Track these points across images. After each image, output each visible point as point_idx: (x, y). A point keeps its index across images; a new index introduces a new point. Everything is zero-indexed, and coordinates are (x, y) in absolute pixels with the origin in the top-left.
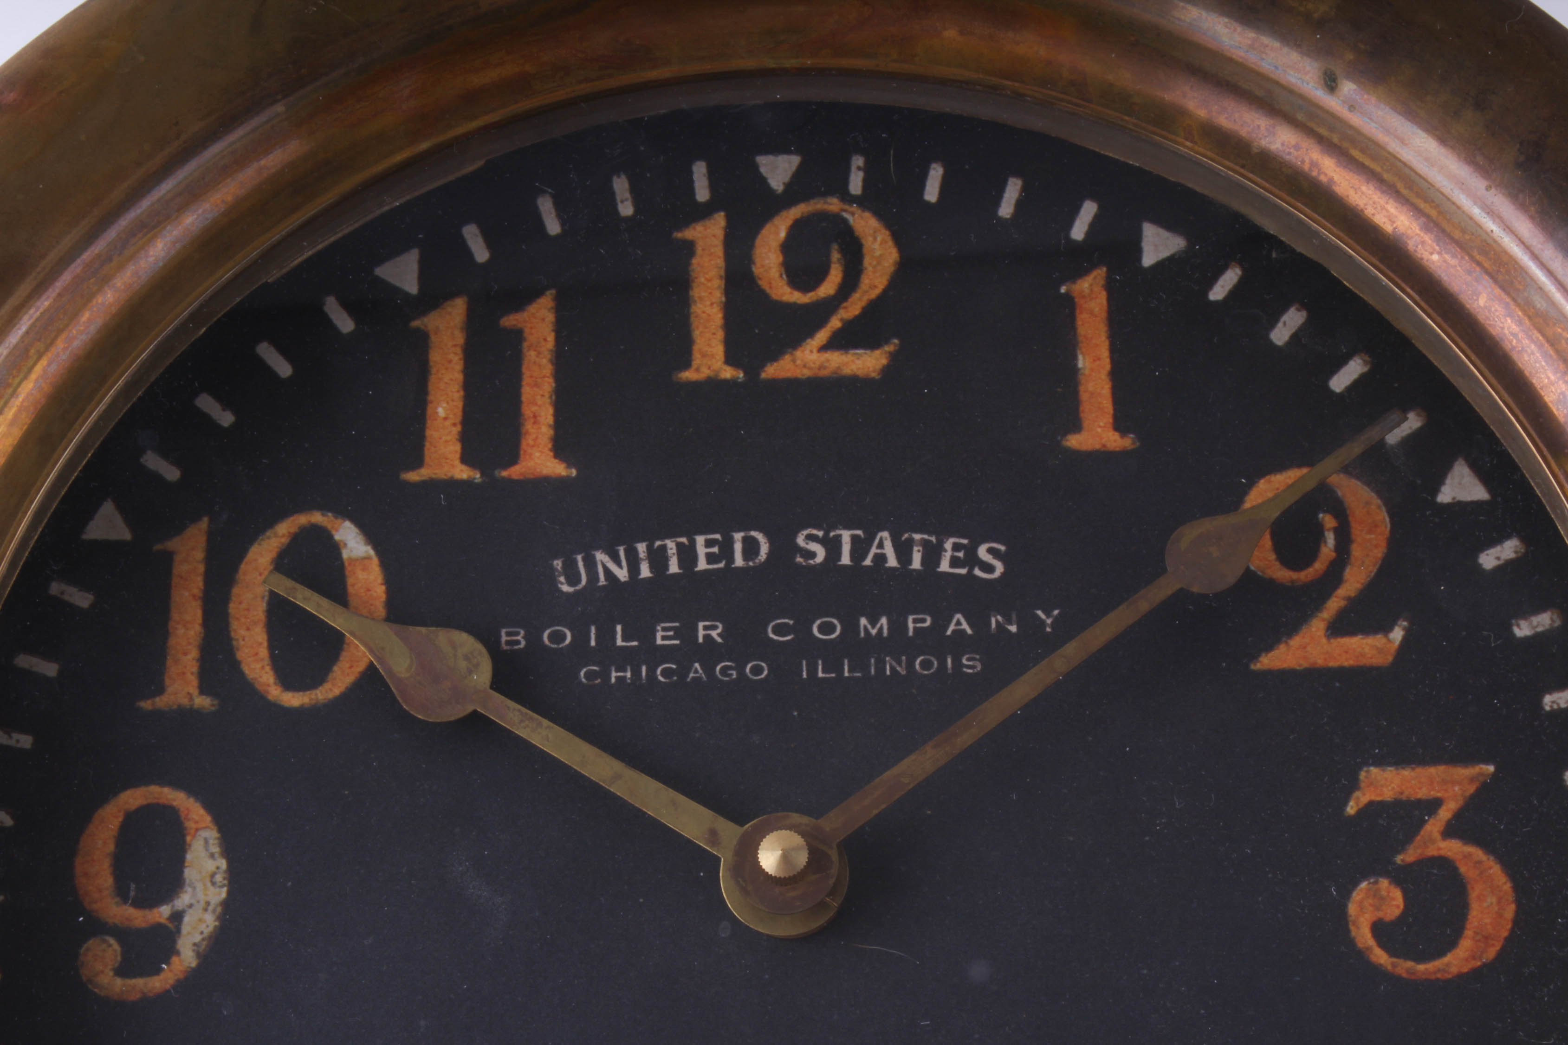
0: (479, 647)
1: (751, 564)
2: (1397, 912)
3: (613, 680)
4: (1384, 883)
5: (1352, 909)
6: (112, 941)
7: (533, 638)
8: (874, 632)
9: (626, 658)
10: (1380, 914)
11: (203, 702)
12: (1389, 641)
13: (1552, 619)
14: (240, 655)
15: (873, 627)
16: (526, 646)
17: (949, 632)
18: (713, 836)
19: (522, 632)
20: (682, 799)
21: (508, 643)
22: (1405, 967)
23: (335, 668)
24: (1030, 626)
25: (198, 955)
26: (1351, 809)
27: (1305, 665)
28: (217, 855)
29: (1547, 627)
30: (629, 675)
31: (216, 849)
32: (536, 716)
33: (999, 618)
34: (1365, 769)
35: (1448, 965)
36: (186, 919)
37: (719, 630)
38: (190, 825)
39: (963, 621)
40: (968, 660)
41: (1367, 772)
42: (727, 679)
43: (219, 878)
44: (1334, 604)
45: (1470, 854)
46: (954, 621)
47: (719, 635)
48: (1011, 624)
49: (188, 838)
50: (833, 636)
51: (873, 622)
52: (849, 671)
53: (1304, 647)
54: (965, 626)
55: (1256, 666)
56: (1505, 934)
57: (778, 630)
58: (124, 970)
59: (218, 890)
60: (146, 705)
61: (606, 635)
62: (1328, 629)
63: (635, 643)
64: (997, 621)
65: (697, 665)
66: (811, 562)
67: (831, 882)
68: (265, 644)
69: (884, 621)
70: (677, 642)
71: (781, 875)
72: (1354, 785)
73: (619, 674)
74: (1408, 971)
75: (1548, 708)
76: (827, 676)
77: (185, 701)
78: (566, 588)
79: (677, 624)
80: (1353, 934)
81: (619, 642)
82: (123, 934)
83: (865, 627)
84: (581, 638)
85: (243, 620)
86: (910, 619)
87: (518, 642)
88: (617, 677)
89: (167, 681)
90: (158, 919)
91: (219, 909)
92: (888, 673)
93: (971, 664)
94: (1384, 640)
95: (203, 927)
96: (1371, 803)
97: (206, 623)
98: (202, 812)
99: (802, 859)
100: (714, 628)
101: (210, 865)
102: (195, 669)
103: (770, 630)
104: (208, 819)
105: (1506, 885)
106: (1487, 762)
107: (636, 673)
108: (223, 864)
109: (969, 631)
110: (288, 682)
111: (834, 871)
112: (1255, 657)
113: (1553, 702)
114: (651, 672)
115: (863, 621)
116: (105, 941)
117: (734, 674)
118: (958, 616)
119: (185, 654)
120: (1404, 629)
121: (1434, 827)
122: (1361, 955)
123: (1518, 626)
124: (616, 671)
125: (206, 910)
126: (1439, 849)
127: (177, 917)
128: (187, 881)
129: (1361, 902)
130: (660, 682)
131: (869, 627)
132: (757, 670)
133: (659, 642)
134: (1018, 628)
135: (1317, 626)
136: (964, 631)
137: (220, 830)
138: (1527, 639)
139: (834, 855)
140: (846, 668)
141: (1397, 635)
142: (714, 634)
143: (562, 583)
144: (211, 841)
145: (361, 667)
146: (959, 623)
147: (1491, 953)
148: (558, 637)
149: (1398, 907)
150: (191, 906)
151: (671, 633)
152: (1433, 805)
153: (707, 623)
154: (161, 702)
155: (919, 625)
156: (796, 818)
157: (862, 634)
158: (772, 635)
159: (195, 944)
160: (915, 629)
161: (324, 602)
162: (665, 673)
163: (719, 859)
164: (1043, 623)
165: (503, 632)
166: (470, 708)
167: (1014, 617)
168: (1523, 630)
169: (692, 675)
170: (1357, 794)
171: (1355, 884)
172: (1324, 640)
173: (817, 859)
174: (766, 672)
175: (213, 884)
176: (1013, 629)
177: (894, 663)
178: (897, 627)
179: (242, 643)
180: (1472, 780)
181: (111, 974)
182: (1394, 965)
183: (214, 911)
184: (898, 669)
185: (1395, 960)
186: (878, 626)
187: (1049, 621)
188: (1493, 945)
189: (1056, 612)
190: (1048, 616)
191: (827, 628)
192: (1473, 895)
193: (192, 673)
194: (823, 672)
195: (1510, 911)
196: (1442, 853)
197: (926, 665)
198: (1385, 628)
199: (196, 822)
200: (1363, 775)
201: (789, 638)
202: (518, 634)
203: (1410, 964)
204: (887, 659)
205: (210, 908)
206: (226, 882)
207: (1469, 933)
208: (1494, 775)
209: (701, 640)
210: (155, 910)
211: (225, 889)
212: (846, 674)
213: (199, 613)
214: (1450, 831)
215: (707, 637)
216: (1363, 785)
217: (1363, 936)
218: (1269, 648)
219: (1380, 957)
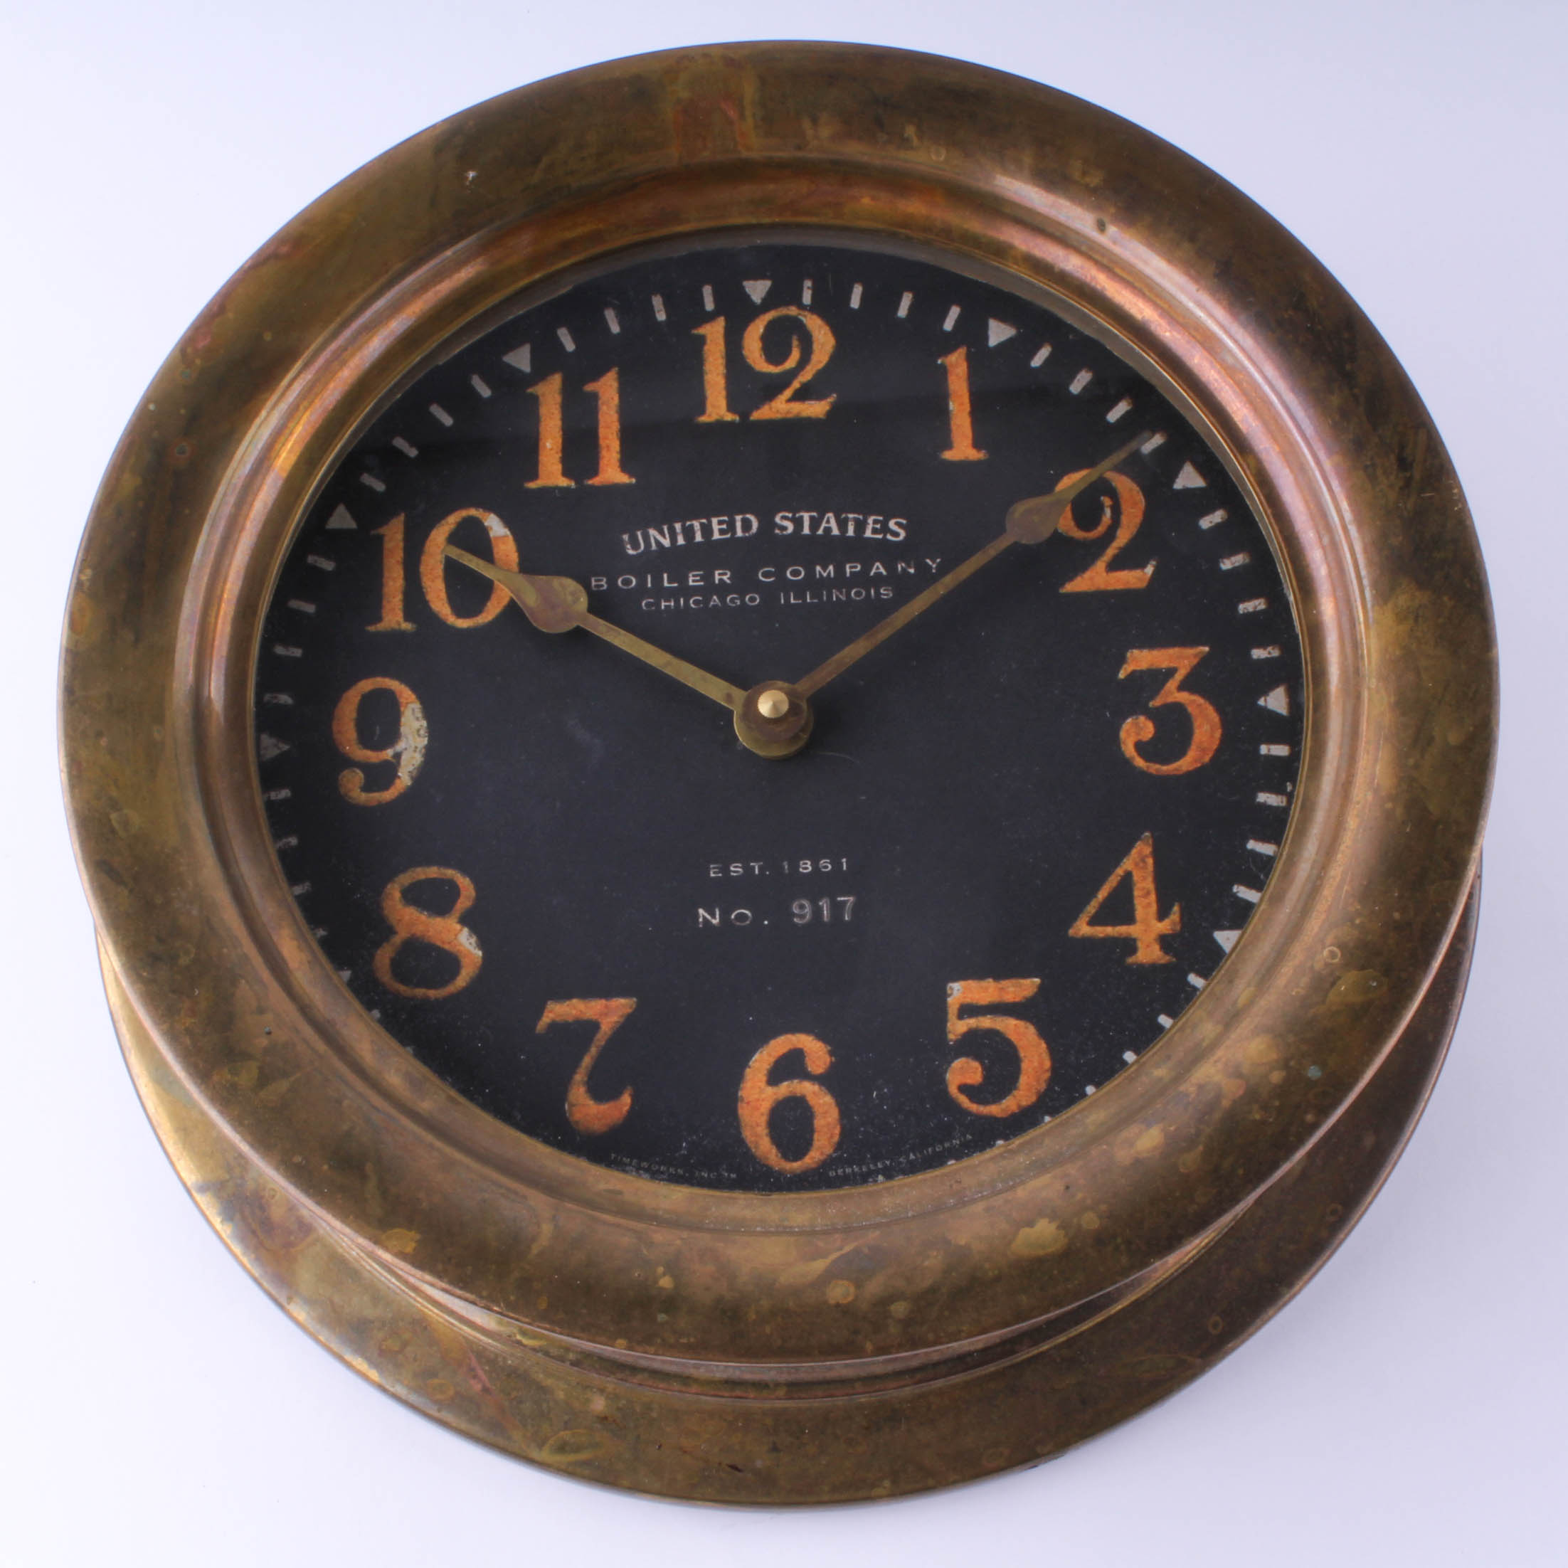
0: (581, 588)
1: (747, 535)
2: (1150, 736)
3: (663, 607)
4: (1142, 718)
5: (1122, 734)
6: (358, 771)
7: (612, 582)
8: (825, 575)
9: (671, 594)
10: (1140, 737)
11: (407, 626)
12: (1145, 574)
13: (1244, 558)
14: (429, 597)
15: (825, 571)
16: (607, 589)
17: (872, 574)
18: (729, 698)
19: (605, 580)
20: (709, 676)
21: (596, 586)
22: (1155, 768)
23: (489, 604)
24: (923, 569)
25: (412, 778)
26: (1122, 675)
27: (1093, 589)
28: (420, 719)
29: (1241, 563)
30: (672, 604)
31: (420, 715)
32: (616, 628)
33: (903, 565)
34: (1130, 651)
35: (1181, 766)
36: (404, 757)
37: (728, 576)
38: (402, 700)
39: (880, 567)
40: (885, 590)
41: (1132, 652)
42: (734, 605)
43: (422, 732)
44: (1111, 552)
45: (1194, 701)
46: (875, 567)
47: (728, 578)
48: (910, 567)
49: (402, 709)
50: (800, 578)
51: (824, 568)
52: (811, 599)
53: (1091, 579)
54: (882, 570)
55: (1063, 591)
56: (1215, 747)
57: (765, 574)
58: (367, 788)
59: (422, 739)
60: (371, 629)
61: (658, 580)
62: (1107, 567)
63: (676, 585)
64: (902, 567)
65: (715, 597)
66: (785, 533)
67: (803, 722)
68: (444, 590)
69: (831, 568)
70: (702, 583)
71: (773, 716)
72: (1122, 660)
73: (667, 604)
74: (1157, 770)
75: (1241, 612)
76: (797, 602)
77: (396, 627)
78: (631, 552)
79: (701, 573)
80: (1123, 749)
81: (666, 584)
82: (366, 767)
83: (820, 572)
84: (642, 582)
85: (429, 576)
86: (848, 566)
87: (602, 586)
88: (665, 606)
89: (384, 615)
90: (387, 758)
91: (423, 751)
92: (834, 599)
93: (886, 593)
94: (1142, 573)
95: (414, 762)
96: (1134, 672)
97: (406, 578)
98: (410, 693)
99: (785, 707)
100: (725, 574)
101: (416, 725)
102: (401, 607)
103: (760, 574)
104: (414, 697)
105: (1214, 716)
106: (1203, 644)
107: (677, 602)
108: (424, 723)
109: (884, 573)
110: (460, 612)
111: (805, 714)
112: (1062, 585)
113: (1245, 608)
114: (687, 602)
115: (818, 568)
116: (354, 772)
117: (738, 602)
118: (878, 564)
119: (394, 597)
120: (1154, 566)
121: (1172, 685)
122: (1127, 762)
123: (1223, 563)
124: (665, 602)
125: (415, 751)
126: (1175, 698)
127: (398, 756)
128: (403, 734)
129: (1127, 731)
130: (692, 608)
131: (822, 572)
132: (752, 599)
133: (691, 583)
134: (915, 570)
135: (1100, 565)
136: (881, 573)
137: (422, 703)
138: (1228, 571)
139: (804, 706)
140: (808, 597)
141: (1149, 570)
142: (725, 578)
143: (628, 549)
144: (416, 710)
145: (505, 602)
146: (878, 568)
147: (1207, 759)
148: (627, 582)
149: (1150, 732)
150: (406, 749)
151: (698, 578)
152: (1171, 672)
153: (721, 572)
154: (381, 627)
155: (854, 570)
156: (780, 683)
157: (818, 576)
158: (761, 578)
159: (409, 772)
160: (851, 572)
161: (481, 562)
162: (695, 602)
163: (732, 712)
164: (931, 567)
165: (593, 580)
166: (575, 625)
167: (912, 563)
168: (1226, 565)
169: (712, 603)
170: (1125, 666)
171: (1125, 718)
172: (1105, 574)
173: (794, 709)
174: (758, 601)
175: (419, 735)
176: (912, 571)
177: (838, 593)
178: (840, 570)
179: (429, 590)
180: (1195, 656)
181: (359, 790)
182: (1148, 767)
183: (420, 751)
184: (841, 596)
185: (1148, 764)
186: (827, 571)
187: (934, 566)
188: (1208, 754)
189: (938, 560)
190: (934, 562)
191: (796, 573)
192: (1196, 724)
193: (399, 609)
194: (794, 599)
195: (1218, 734)
196: (1177, 700)
197: (858, 594)
198: (1142, 566)
199: (407, 699)
200: (1129, 654)
201: (772, 579)
202: (601, 580)
203: (1157, 766)
204: (834, 591)
205: (418, 750)
206: (427, 734)
207: (1193, 747)
208: (1209, 653)
209: (717, 582)
210: (384, 752)
211: (426, 739)
212: (808, 600)
213: (402, 573)
214: (1182, 687)
215: (721, 580)
216: (1129, 661)
217: (1129, 749)
218: (1071, 579)
219: (1140, 762)
